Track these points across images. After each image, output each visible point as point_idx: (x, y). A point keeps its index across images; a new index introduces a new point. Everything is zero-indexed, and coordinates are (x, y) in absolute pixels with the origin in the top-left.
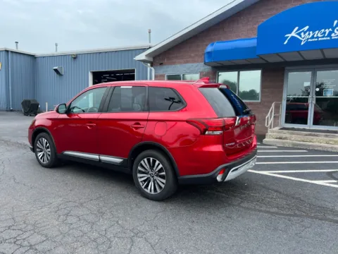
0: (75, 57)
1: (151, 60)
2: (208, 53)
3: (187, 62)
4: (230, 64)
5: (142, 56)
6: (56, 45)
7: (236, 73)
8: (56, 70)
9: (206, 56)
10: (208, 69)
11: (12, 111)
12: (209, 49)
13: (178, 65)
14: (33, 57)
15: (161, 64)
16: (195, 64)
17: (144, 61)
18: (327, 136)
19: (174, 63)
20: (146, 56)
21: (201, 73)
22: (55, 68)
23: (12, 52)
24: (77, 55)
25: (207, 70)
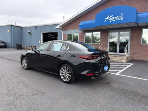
0: (36, 27)
1: (62, 28)
2: (80, 25)
3: (74, 29)
4: (89, 30)
5: (58, 27)
6: (30, 23)
7: (92, 33)
8: (29, 32)
10: (81, 32)
11: (13, 48)
12: (80, 24)
13: (71, 30)
14: (21, 27)
15: (65, 30)
17: (59, 29)
18: (120, 57)
19: (70, 30)
21: (79, 33)
22: (29, 31)
23: (13, 26)
24: (37, 26)
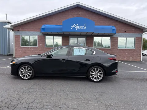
1: (13, 28)
2: (43, 28)
4: (51, 33)
5: (8, 26)
9: (42, 29)
13: (28, 32)
15: (18, 30)
16: (35, 32)
17: (9, 29)
19: (25, 31)
20: (11, 26)
21: (38, 36)
25: (41, 35)
